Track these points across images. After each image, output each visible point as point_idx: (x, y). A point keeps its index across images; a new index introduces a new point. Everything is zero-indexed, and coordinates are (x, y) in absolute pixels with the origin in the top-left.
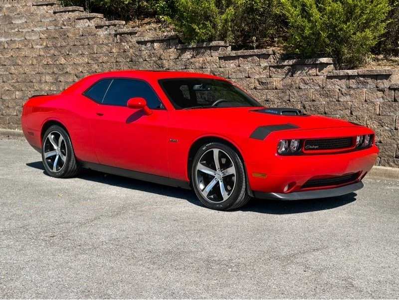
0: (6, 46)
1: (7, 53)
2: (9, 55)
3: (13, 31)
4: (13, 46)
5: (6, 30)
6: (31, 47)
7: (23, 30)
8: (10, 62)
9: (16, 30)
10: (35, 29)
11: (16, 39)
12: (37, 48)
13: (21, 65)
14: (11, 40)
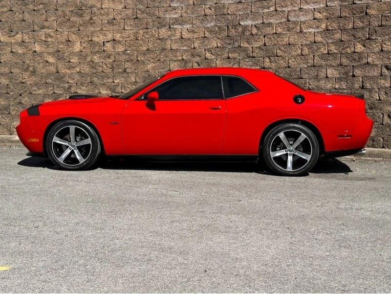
0: (255, 31)
1: (257, 41)
2: (261, 43)
3: (266, 10)
4: (269, 30)
5: (253, 10)
6: (298, 31)
7: (284, 9)
8: (261, 52)
9: (272, 9)
10: (305, 7)
11: (272, 21)
12: (310, 33)
13: (281, 56)
14: (263, 23)
